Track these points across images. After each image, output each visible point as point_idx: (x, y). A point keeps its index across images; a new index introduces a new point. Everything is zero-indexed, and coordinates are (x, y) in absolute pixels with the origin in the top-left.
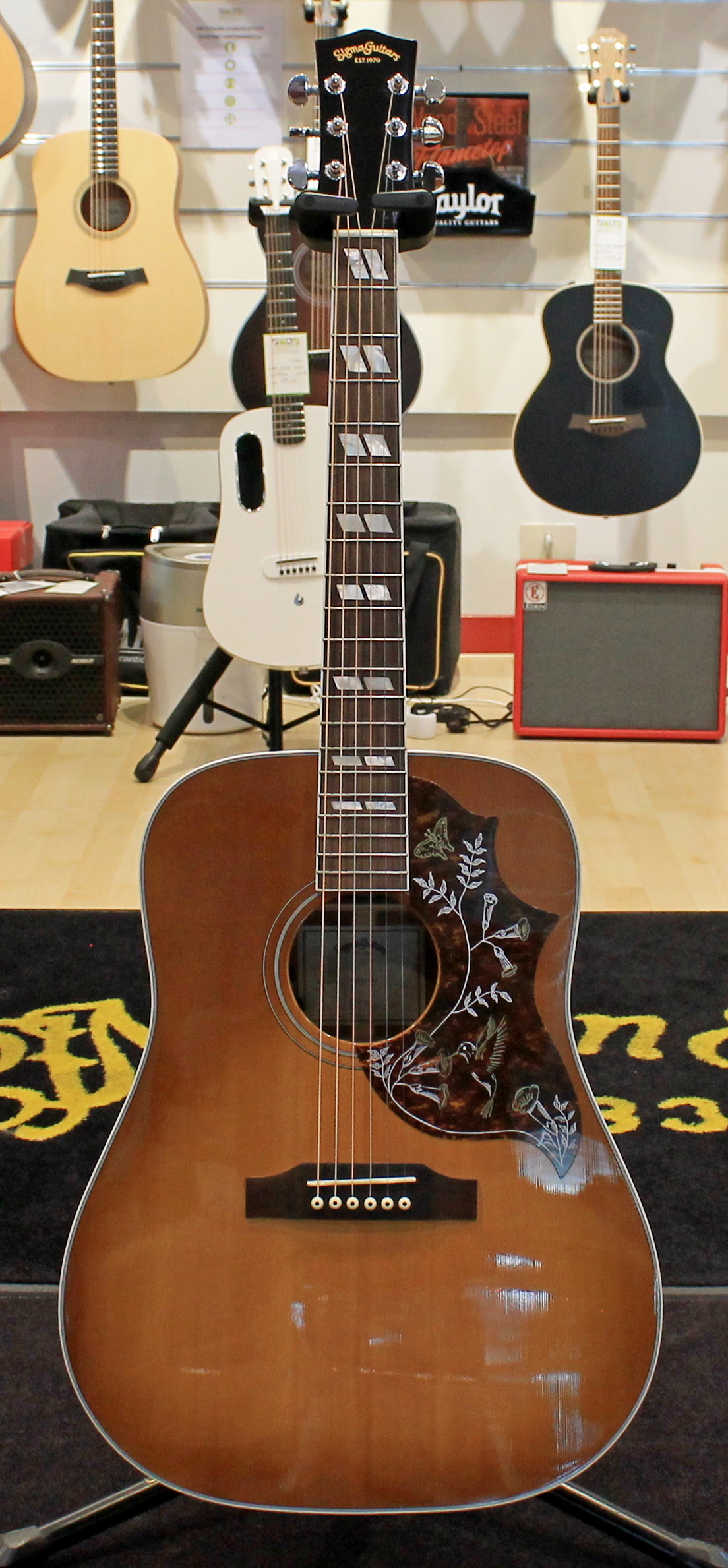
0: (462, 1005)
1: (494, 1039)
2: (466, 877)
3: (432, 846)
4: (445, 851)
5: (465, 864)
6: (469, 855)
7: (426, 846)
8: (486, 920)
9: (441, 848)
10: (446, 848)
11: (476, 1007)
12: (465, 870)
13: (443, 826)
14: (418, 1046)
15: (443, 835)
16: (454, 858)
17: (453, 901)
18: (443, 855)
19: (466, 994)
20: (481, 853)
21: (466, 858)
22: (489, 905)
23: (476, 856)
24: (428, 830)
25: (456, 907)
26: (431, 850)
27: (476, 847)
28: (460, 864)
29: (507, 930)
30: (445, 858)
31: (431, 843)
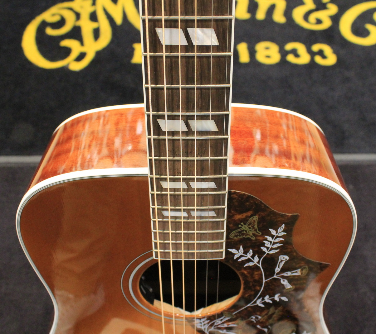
0: (255, 302)
1: (273, 314)
2: (268, 248)
3: (244, 232)
4: (254, 235)
5: (268, 241)
6: (273, 236)
7: (240, 232)
8: (279, 267)
9: (251, 233)
10: (255, 233)
11: (265, 303)
12: (267, 244)
13: (254, 220)
14: (224, 318)
15: (254, 226)
16: (261, 238)
17: (256, 259)
18: (252, 237)
19: (259, 298)
20: (282, 235)
21: (269, 238)
22: (282, 261)
23: (277, 237)
24: (242, 224)
25: (258, 262)
26: (243, 234)
27: (278, 232)
28: (264, 242)
29: (292, 272)
30: (254, 238)
31: (243, 230)
